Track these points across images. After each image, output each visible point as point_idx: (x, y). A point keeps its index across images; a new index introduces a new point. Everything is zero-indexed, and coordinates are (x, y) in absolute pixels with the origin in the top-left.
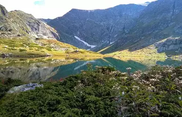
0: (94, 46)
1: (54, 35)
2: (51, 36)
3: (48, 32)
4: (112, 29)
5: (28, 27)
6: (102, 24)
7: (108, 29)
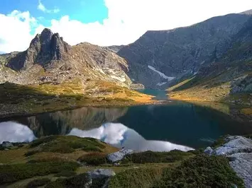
0: (172, 78)
1: (122, 68)
2: (118, 69)
3: (115, 64)
4: (199, 54)
5: (92, 60)
6: (185, 47)
7: (193, 53)
